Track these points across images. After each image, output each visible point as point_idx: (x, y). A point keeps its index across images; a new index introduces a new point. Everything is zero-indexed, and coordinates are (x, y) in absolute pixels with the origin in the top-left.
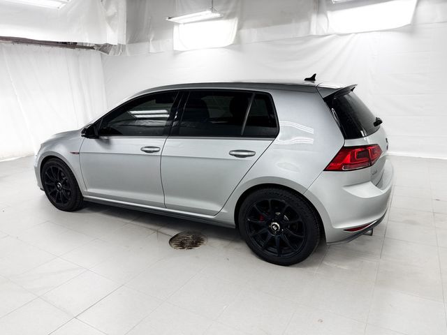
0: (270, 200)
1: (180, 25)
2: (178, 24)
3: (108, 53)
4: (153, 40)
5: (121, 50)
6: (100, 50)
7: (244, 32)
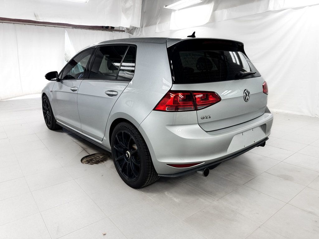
0: (123, 132)
1: (176, 11)
2: (175, 10)
3: (133, 34)
4: (159, 24)
5: (140, 32)
6: (128, 32)
7: (218, 12)
